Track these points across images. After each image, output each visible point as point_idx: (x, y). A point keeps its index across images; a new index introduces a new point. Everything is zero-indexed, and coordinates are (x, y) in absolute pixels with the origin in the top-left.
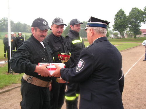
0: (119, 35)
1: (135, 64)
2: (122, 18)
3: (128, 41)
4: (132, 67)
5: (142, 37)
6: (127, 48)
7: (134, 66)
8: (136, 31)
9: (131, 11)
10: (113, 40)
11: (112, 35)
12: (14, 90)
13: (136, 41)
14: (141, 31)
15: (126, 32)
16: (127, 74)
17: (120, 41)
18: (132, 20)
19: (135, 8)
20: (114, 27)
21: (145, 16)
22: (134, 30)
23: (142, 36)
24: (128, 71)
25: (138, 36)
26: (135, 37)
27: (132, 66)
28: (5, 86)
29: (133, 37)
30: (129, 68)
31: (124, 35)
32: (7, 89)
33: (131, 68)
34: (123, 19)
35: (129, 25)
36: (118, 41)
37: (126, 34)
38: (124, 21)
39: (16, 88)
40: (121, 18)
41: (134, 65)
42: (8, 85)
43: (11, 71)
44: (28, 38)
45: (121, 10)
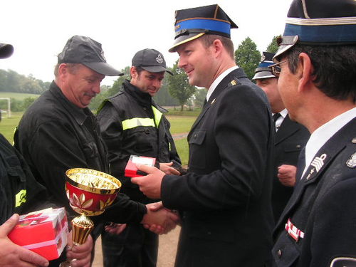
2: (251, 60)
9: (272, 44)
34: (254, 62)
44: (21, 106)
45: (248, 40)
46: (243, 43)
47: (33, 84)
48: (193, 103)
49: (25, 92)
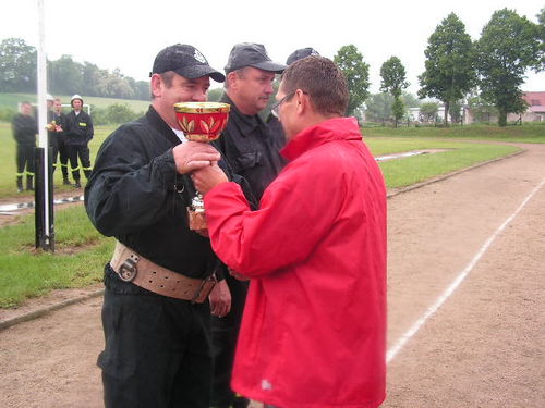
0: (441, 114)
1: (506, 223)
2: (456, 49)
3: (474, 136)
4: (497, 232)
5: (526, 123)
6: (472, 164)
7: (504, 231)
8: (507, 97)
9: (491, 23)
10: (420, 129)
11: (413, 113)
12: (61, 313)
13: (503, 137)
14: (523, 97)
15: (466, 103)
16: (480, 261)
17: (446, 135)
18: (494, 55)
19: (505, 13)
20: (422, 84)
21: (541, 42)
22: (497, 93)
23: (528, 117)
24: (483, 250)
25: (512, 118)
26: (502, 122)
27: (493, 230)
28: (29, 297)
29: (495, 120)
30: (485, 239)
31: (462, 113)
32: (34, 307)
33: (491, 239)
34: (460, 52)
35: (481, 77)
36: (437, 135)
37: (469, 108)
38: (463, 61)
39: (69, 304)
40: (450, 47)
41: (502, 228)
42: (40, 293)
43: (47, 242)
44: (103, 117)
45: (452, 17)
46: (445, 22)
47: (120, 84)
48: (363, 116)
49: (108, 96)
